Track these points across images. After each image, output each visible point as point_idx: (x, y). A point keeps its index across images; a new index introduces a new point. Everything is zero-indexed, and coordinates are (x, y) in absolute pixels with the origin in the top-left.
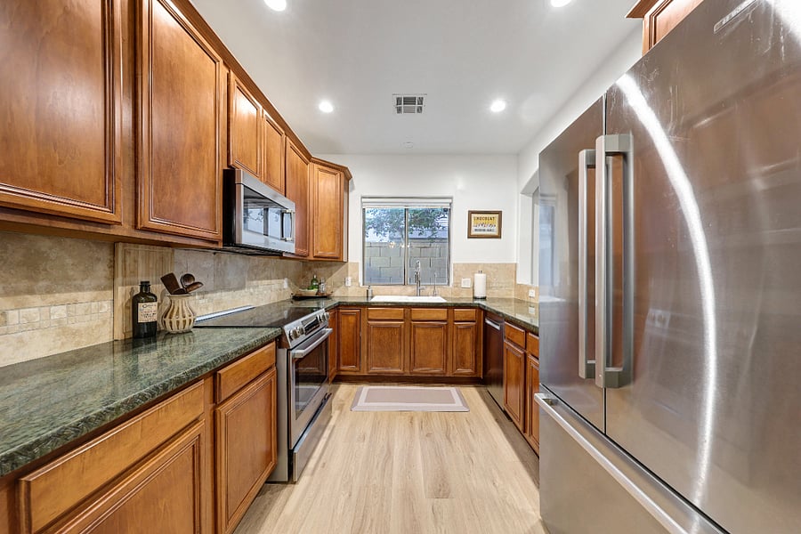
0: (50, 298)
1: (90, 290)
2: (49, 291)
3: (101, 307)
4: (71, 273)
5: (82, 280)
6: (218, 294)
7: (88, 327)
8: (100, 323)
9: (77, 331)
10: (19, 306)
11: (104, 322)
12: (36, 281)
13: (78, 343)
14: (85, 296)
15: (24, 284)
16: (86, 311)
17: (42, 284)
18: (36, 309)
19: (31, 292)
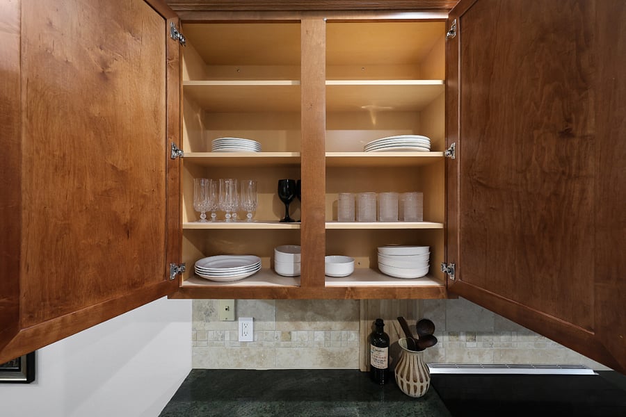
0: (314, 325)
1: (341, 320)
2: (314, 320)
3: (349, 336)
4: (327, 305)
5: (335, 311)
6: (503, 338)
7: (339, 353)
8: (348, 350)
9: (331, 354)
10: (298, 329)
11: (352, 350)
12: (306, 311)
13: (332, 364)
14: (337, 325)
15: (299, 313)
16: (338, 337)
17: (309, 313)
18: (306, 332)
19: (303, 319)
